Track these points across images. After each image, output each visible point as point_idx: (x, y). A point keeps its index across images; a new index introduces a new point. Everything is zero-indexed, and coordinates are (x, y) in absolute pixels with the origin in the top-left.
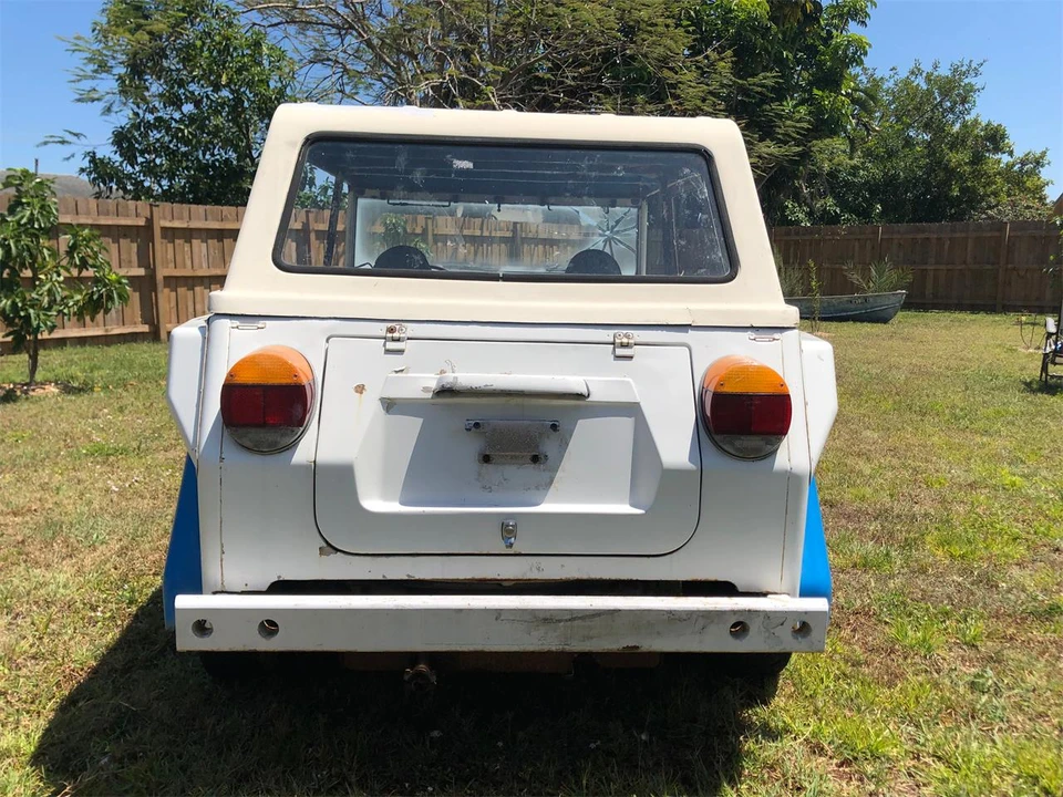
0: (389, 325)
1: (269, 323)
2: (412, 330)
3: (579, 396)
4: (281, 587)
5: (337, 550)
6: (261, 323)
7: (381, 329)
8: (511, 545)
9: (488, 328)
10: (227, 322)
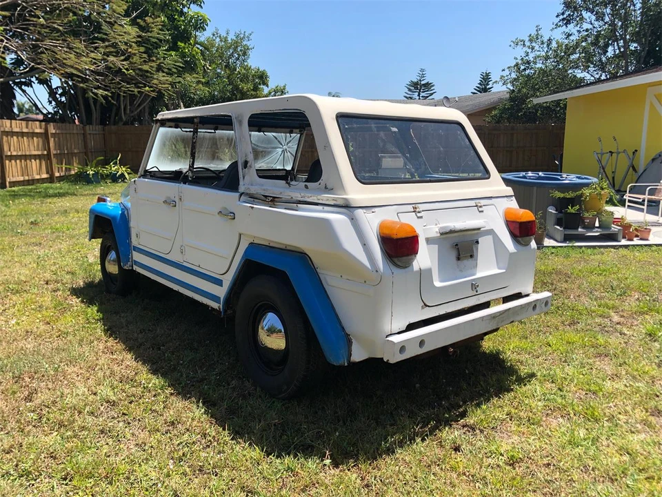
0: (414, 205)
1: (376, 209)
2: (422, 207)
3: (479, 229)
4: (411, 327)
5: (429, 306)
6: (373, 210)
7: (410, 208)
8: (477, 291)
9: (441, 204)
10: (360, 210)
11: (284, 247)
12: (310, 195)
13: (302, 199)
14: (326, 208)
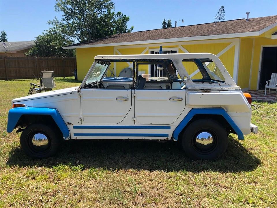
11: (211, 107)
12: (225, 88)
13: (221, 89)
14: (232, 91)
